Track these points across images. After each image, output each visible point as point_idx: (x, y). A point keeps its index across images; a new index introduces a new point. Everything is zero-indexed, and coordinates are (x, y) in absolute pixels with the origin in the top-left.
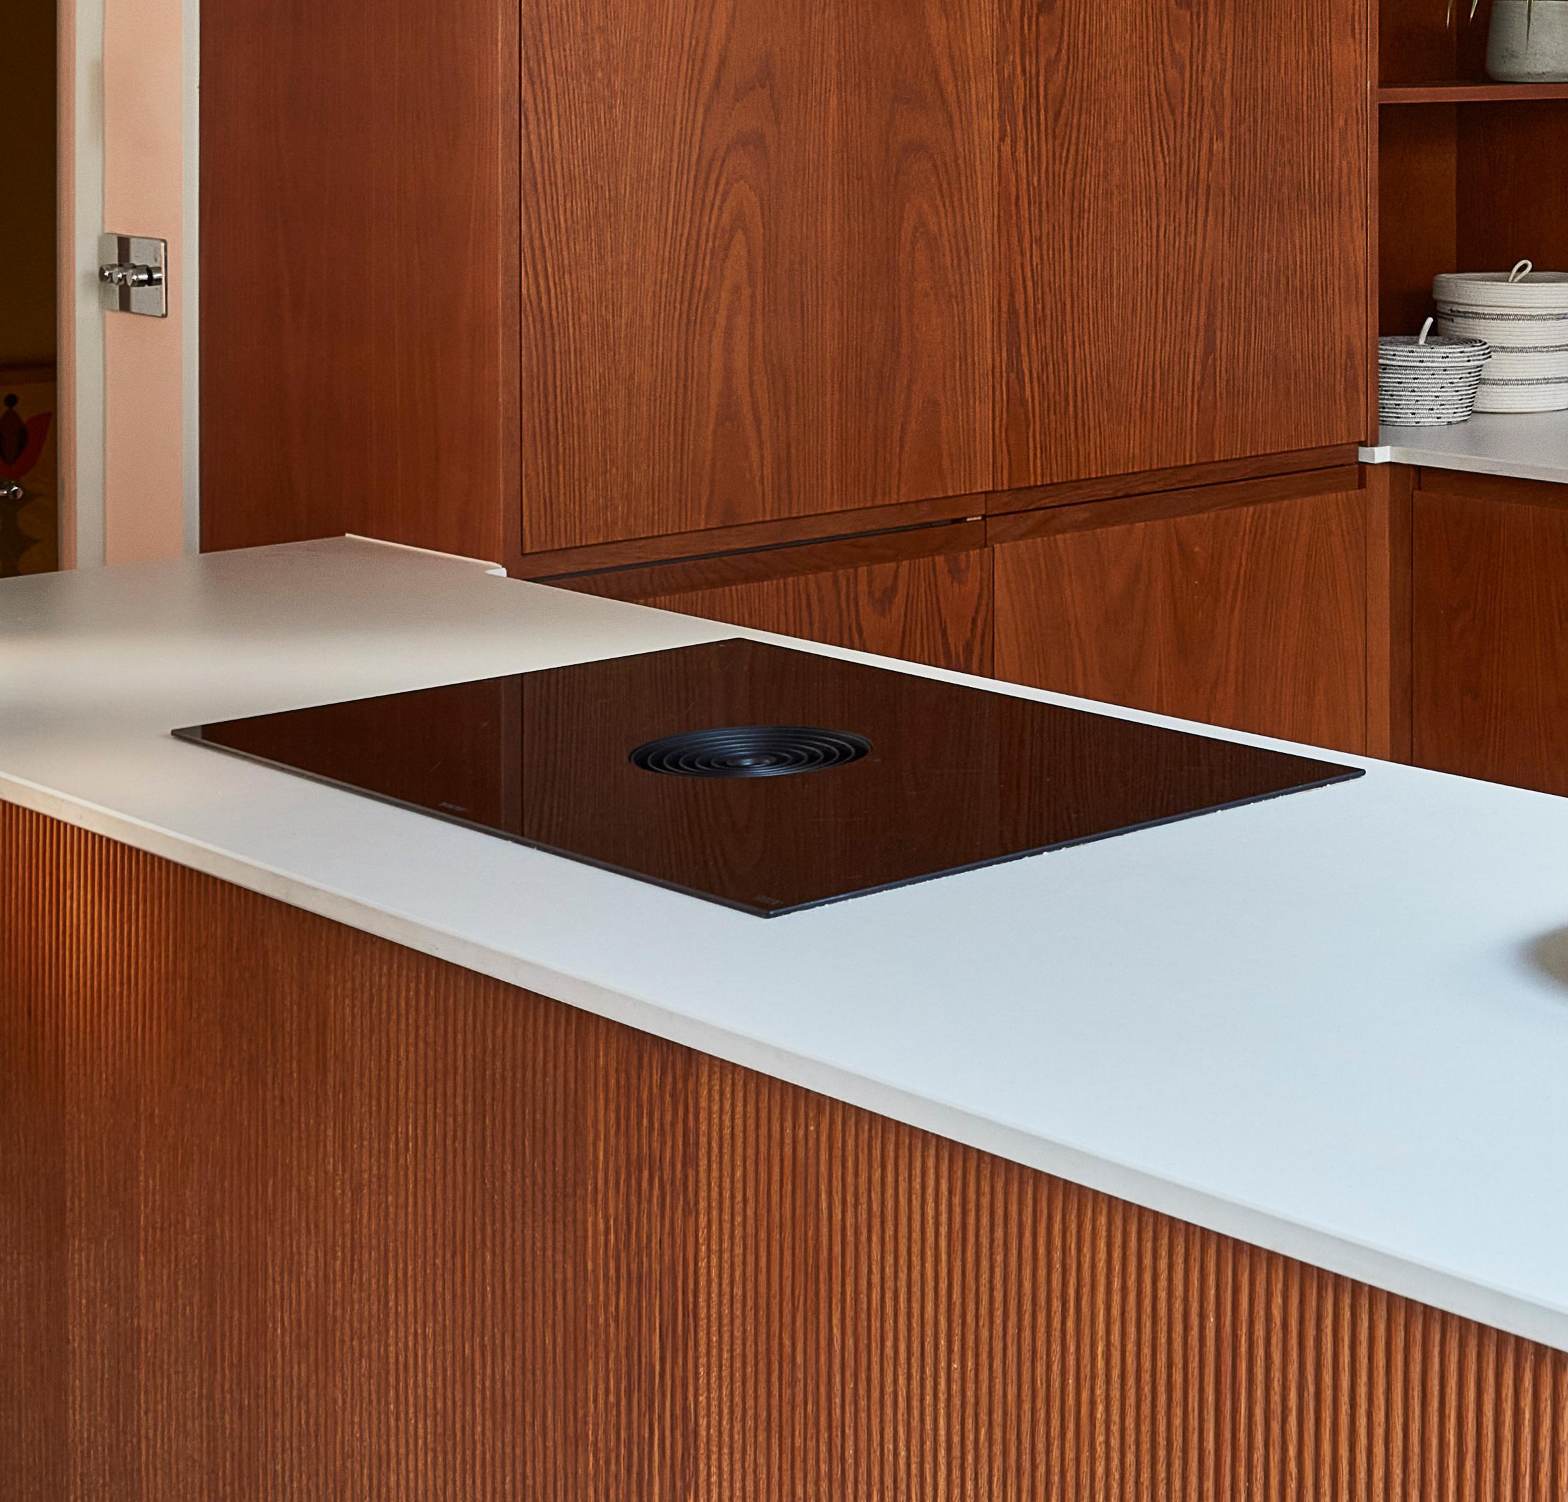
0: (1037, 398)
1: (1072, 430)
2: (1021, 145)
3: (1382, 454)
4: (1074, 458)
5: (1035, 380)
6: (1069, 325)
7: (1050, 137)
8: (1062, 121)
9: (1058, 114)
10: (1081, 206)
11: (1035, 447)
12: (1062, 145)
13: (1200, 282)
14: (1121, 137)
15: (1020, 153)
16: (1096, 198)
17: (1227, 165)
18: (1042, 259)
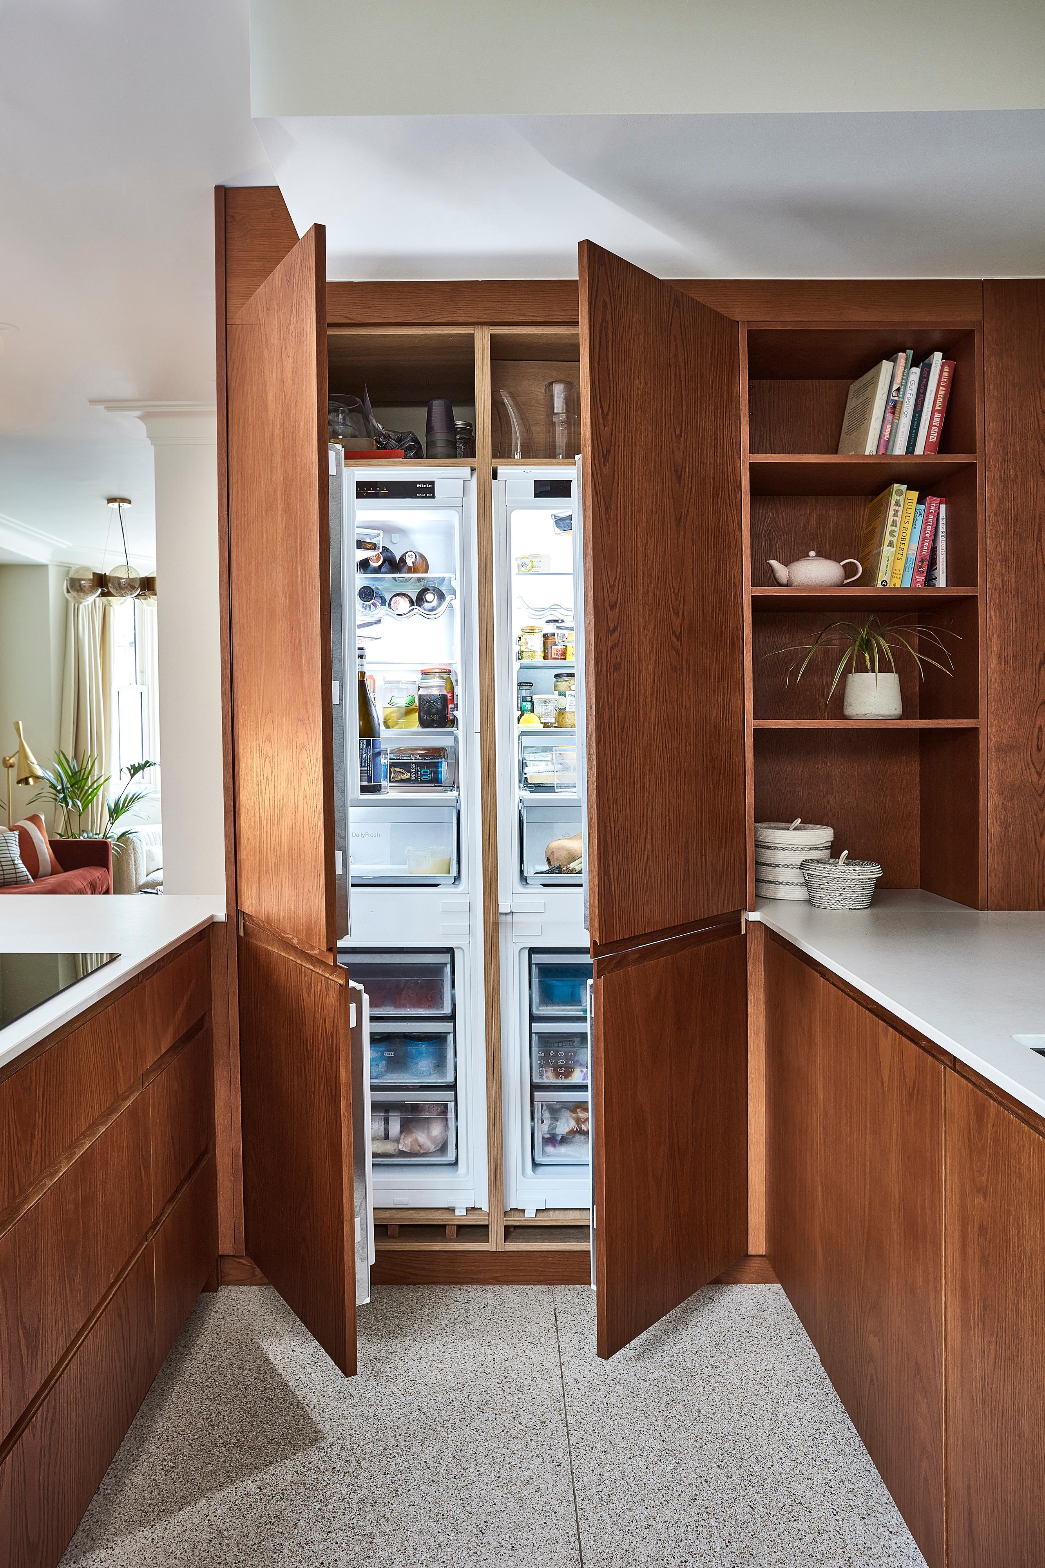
0: (616, 890)
1: (632, 907)
2: (608, 745)
3: (753, 916)
4: (633, 923)
5: (616, 881)
6: (630, 849)
7: (620, 741)
8: (625, 732)
9: (623, 729)
10: (634, 783)
11: (616, 918)
12: (625, 746)
13: (682, 824)
14: (649, 742)
15: (608, 750)
16: (640, 776)
17: (692, 759)
18: (617, 812)
